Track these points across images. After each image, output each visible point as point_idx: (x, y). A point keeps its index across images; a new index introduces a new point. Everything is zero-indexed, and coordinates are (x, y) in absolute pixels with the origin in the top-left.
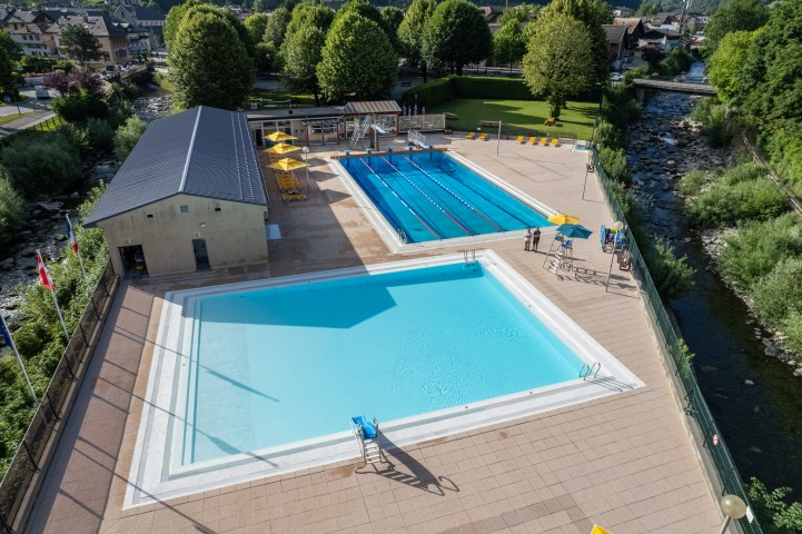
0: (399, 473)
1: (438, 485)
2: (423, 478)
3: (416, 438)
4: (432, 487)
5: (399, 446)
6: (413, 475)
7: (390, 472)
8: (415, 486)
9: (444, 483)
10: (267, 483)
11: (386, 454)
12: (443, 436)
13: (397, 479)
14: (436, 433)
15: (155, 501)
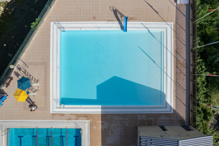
0: (120, 15)
1: (113, 9)
2: (115, 12)
3: (114, 23)
4: (114, 9)
5: (118, 22)
6: (117, 13)
7: (122, 16)
8: (118, 10)
9: (112, 9)
10: (147, 21)
11: (121, 21)
12: (108, 22)
13: (121, 13)
14: (109, 23)
15: (168, 23)
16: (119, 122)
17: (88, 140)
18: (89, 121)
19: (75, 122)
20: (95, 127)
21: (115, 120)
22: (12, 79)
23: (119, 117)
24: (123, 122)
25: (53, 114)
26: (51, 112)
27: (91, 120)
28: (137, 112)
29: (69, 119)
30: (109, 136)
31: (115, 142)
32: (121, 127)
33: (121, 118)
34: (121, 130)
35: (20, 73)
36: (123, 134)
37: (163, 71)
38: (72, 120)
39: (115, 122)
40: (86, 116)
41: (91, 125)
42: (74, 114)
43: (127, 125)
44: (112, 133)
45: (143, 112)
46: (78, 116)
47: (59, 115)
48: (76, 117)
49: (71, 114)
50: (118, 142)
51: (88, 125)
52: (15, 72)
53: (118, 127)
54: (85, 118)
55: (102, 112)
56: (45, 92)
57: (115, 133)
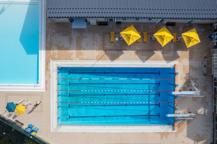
16: (52, 37)
17: (66, 62)
18: (51, 61)
19: (52, 72)
20: (56, 56)
21: (51, 40)
22: (17, 121)
23: (48, 37)
24: (52, 34)
25: (46, 89)
26: (44, 91)
27: (50, 59)
28: (45, 23)
29: (50, 76)
30: (63, 45)
31: (68, 40)
32: (56, 36)
33: (49, 35)
34: (58, 35)
35: (14, 115)
36: (61, 34)
37: (12, 2)
38: (50, 74)
39: (52, 40)
40: (47, 63)
41: (54, 59)
42: (46, 72)
43: (54, 31)
44: (60, 42)
45: (45, 18)
46: (47, 69)
47: (47, 85)
48: (48, 71)
49: (46, 75)
50: (68, 38)
51: (54, 61)
52: (13, 119)
53: (56, 38)
54: (49, 64)
55: (44, 50)
56: (29, 95)
57: (61, 40)
